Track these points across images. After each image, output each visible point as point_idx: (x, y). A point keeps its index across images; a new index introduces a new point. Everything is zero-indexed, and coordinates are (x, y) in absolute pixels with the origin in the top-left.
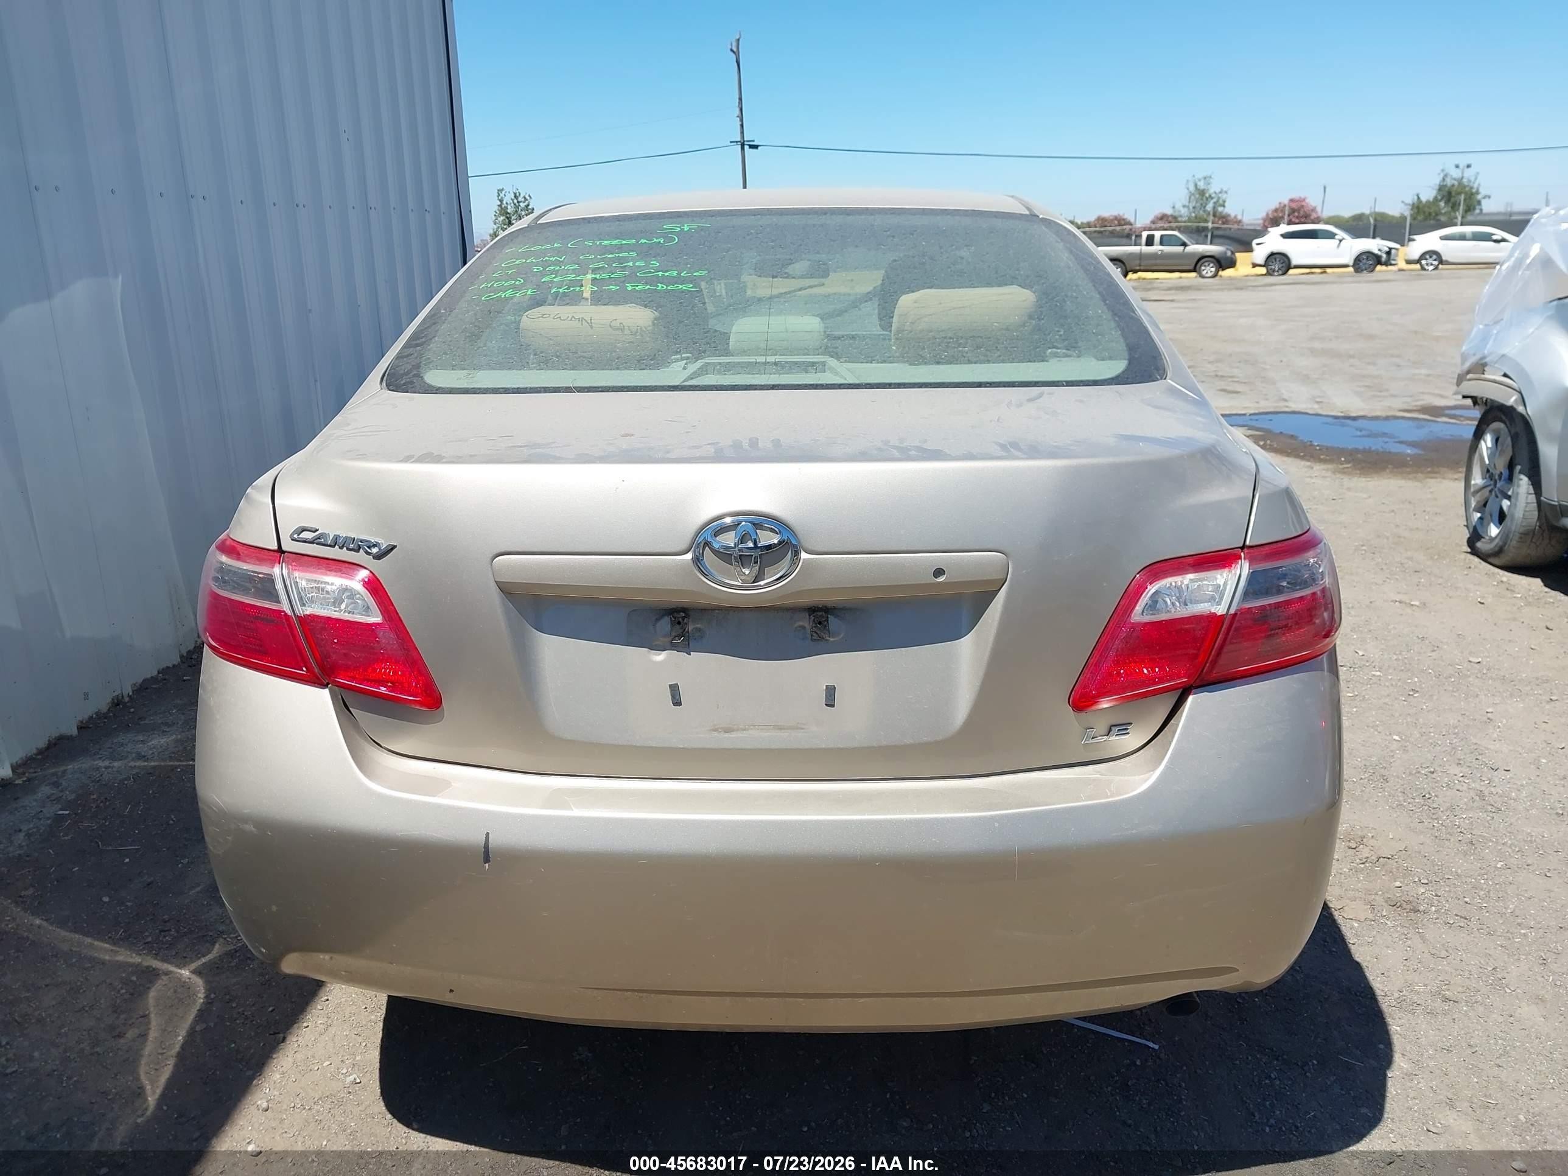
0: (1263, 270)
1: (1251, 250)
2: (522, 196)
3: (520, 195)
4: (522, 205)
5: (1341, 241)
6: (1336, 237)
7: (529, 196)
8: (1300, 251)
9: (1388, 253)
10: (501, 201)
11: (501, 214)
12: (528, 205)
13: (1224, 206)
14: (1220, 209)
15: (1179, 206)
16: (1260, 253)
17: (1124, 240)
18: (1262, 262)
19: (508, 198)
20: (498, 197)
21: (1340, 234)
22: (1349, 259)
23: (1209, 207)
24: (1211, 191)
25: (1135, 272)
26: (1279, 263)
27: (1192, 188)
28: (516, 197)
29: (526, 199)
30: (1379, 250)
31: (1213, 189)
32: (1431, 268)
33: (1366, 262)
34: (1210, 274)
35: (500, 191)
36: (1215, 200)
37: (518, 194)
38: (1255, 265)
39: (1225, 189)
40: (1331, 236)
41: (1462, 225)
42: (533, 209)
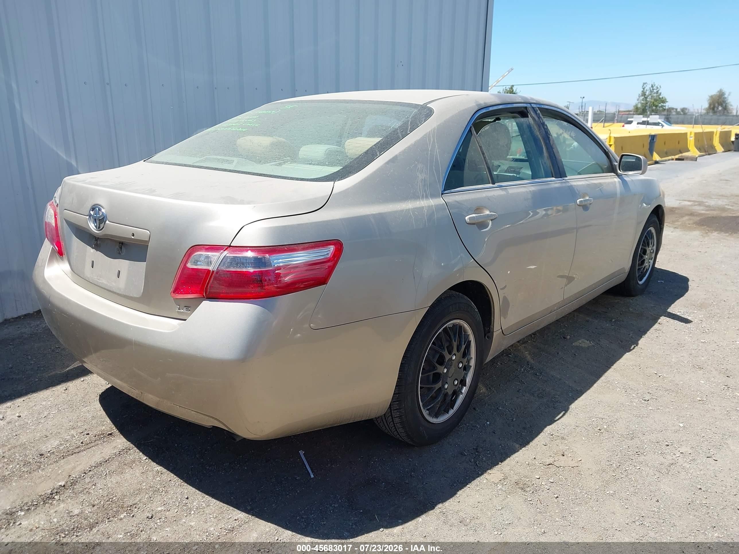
2: (656, 86)
3: (655, 85)
4: (655, 91)
7: (660, 86)
10: (644, 89)
11: (642, 95)
12: (658, 91)
19: (648, 87)
20: (643, 86)
28: (652, 86)
29: (657, 88)
35: (644, 84)
37: (653, 86)
42: (661, 93)
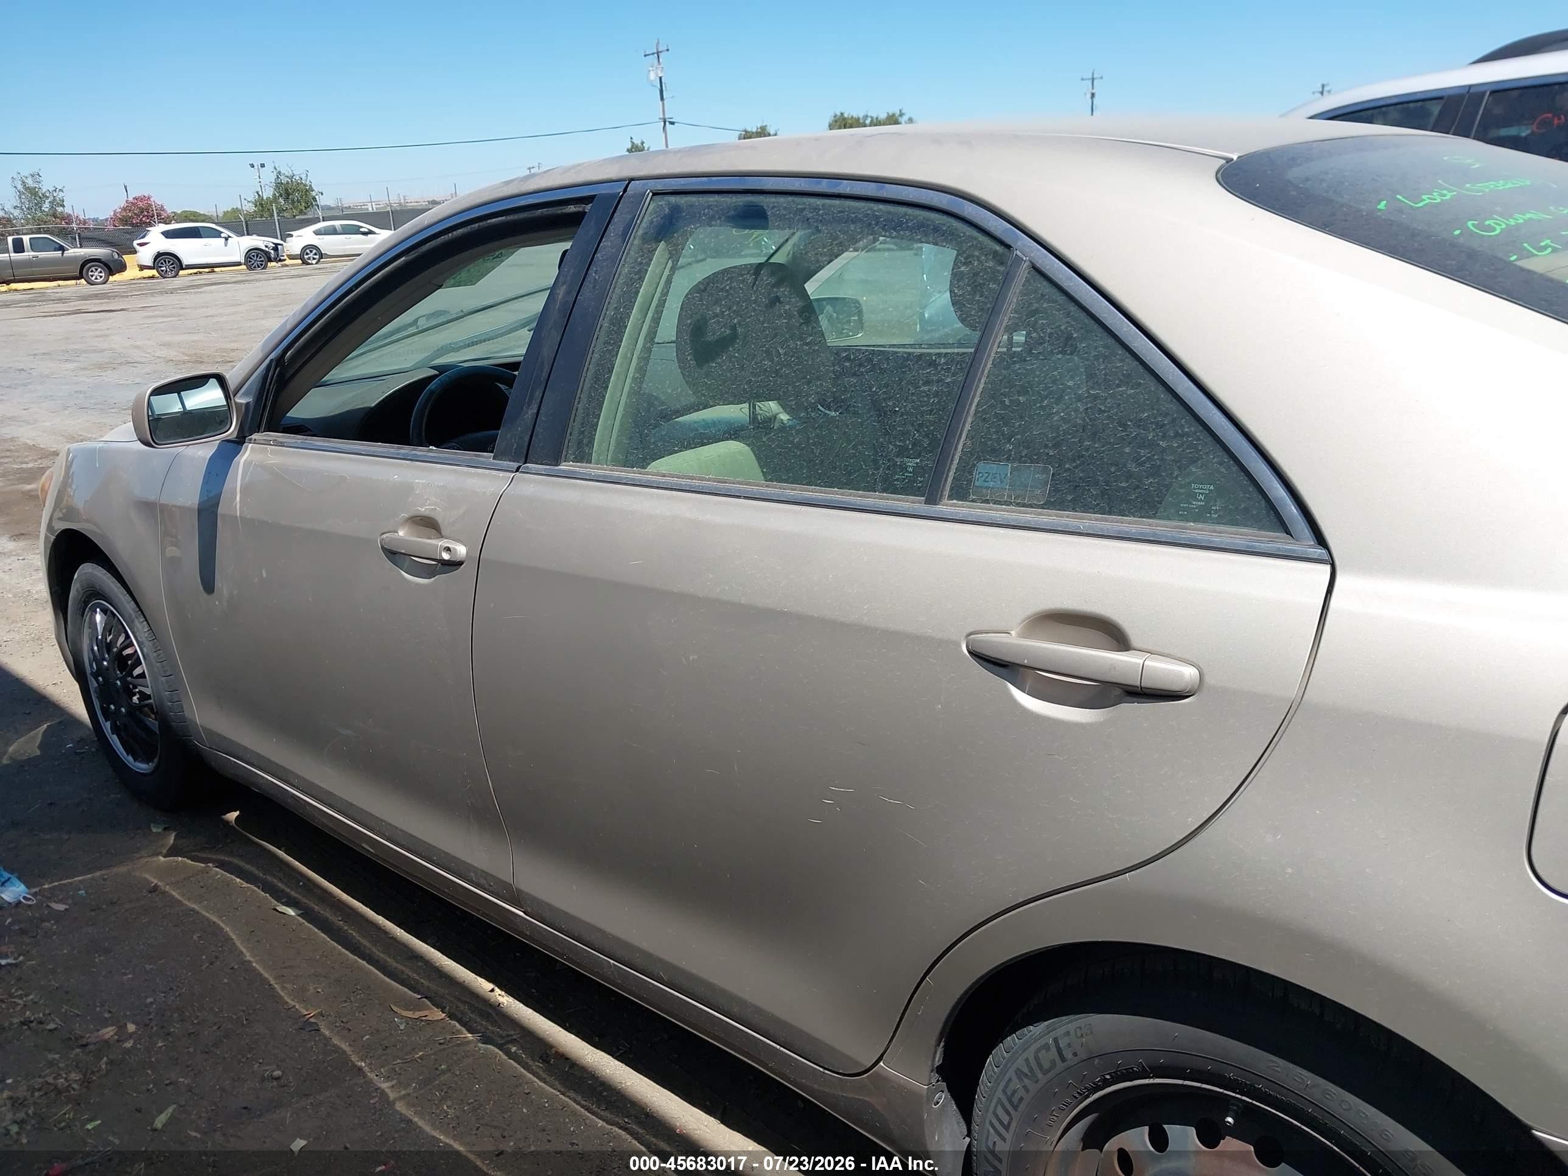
0: (154, 272)
1: (135, 252)
5: (226, 239)
6: (222, 235)
8: (188, 250)
9: (276, 249)
13: (65, 206)
16: (146, 255)
18: (150, 264)
21: (226, 232)
22: (239, 257)
23: (47, 206)
24: (44, 190)
26: (169, 263)
27: (20, 187)
30: (266, 246)
32: (314, 262)
33: (257, 259)
34: (100, 280)
36: (51, 199)
38: (142, 268)
40: (217, 234)
41: (323, 221)
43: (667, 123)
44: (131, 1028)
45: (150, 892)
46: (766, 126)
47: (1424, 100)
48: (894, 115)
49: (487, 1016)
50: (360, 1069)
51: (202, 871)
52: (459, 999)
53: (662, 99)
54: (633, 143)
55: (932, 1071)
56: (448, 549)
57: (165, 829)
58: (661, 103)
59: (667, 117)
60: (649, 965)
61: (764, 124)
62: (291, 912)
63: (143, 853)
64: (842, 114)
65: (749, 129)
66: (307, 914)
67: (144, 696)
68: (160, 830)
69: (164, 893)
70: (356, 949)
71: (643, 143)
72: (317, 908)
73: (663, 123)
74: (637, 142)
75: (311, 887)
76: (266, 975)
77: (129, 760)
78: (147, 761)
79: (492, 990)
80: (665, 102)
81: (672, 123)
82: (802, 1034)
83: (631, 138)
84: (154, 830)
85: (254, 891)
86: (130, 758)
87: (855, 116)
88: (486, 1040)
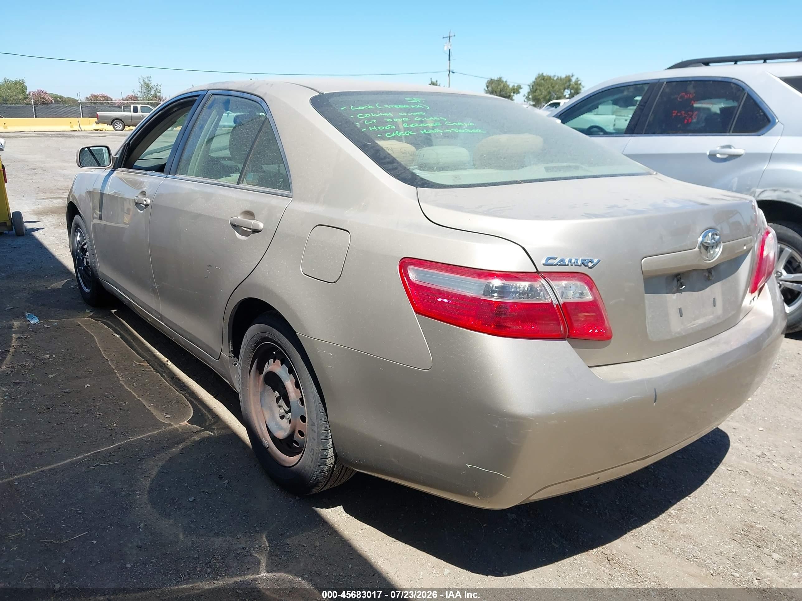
13: (160, 93)
14: (158, 94)
15: (136, 91)
17: (118, 109)
23: (152, 93)
24: (152, 85)
25: (129, 126)
27: (142, 82)
31: (153, 83)
36: (155, 89)
39: (159, 84)
43: (451, 72)
44: (54, 356)
45: (77, 326)
46: (502, 77)
47: (642, 84)
48: (569, 76)
49: (161, 366)
50: (115, 373)
51: (96, 323)
52: (156, 362)
53: (449, 60)
54: (432, 81)
55: (230, 352)
56: (145, 200)
57: (91, 311)
58: (448, 62)
59: (451, 69)
60: (184, 333)
61: (501, 76)
62: (117, 336)
63: (80, 316)
64: (542, 74)
65: (493, 78)
66: (123, 337)
67: (88, 263)
68: (89, 312)
69: (81, 327)
70: (132, 347)
71: (437, 81)
72: (126, 336)
73: (448, 72)
74: (434, 80)
75: (128, 331)
76: (101, 349)
77: (84, 288)
78: (89, 289)
79: (167, 361)
80: (451, 61)
81: (453, 72)
82: (197, 339)
83: (431, 79)
84: (87, 311)
85: (109, 330)
86: (85, 288)
87: (549, 75)
88: (157, 372)
